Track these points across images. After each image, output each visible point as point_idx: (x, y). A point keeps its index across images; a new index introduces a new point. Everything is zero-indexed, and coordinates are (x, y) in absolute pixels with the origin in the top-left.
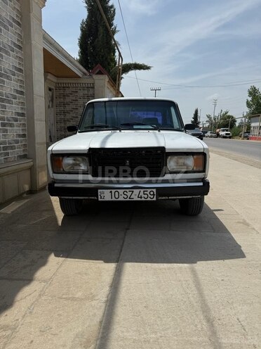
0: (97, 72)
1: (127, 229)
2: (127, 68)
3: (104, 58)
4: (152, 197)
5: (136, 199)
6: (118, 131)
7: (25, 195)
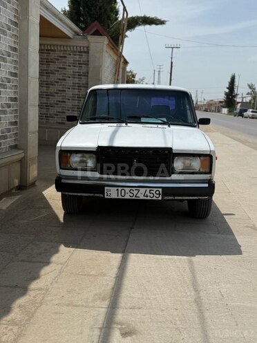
0: (92, 32)
1: (132, 228)
2: (133, 23)
3: (103, 10)
4: (158, 196)
5: (142, 197)
6: (124, 125)
7: (14, 191)
